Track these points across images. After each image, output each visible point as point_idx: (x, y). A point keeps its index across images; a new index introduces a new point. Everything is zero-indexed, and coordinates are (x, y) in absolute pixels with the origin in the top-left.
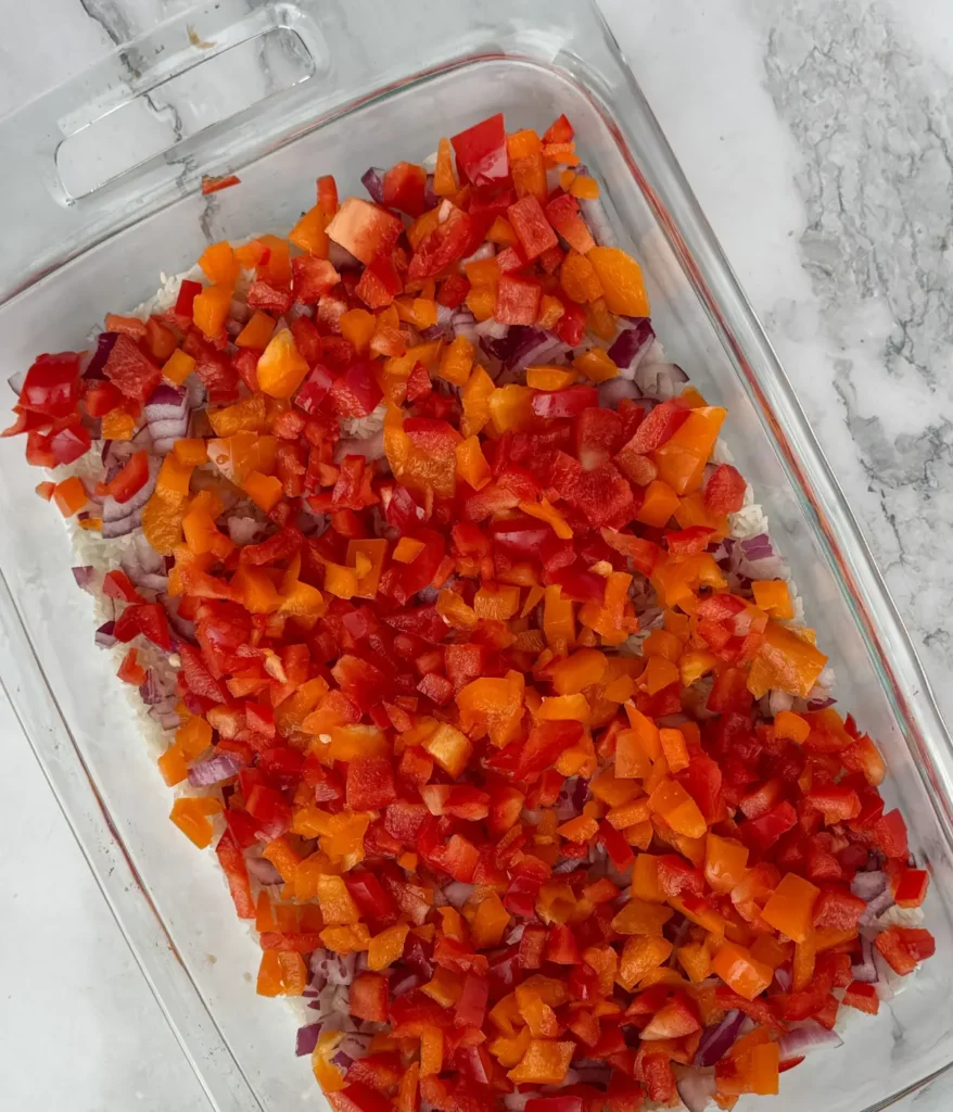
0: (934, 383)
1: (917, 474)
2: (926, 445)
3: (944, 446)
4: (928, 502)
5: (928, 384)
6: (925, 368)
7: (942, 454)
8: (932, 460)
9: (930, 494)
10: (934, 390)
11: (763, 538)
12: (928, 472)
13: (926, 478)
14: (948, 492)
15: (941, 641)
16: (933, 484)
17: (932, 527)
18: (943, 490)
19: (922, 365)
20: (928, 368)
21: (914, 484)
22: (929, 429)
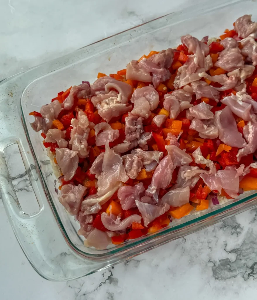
0: (252, 223)
1: (226, 224)
2: (235, 225)
3: (236, 229)
4: (220, 228)
5: (251, 221)
6: (255, 219)
7: (233, 229)
8: (231, 227)
9: (222, 228)
10: (250, 223)
11: (218, 203)
12: (227, 227)
13: (226, 226)
14: (224, 233)
15: (183, 241)
16: (225, 229)
17: (213, 231)
18: (224, 232)
19: (256, 218)
20: (255, 220)
21: (223, 224)
22: (239, 224)
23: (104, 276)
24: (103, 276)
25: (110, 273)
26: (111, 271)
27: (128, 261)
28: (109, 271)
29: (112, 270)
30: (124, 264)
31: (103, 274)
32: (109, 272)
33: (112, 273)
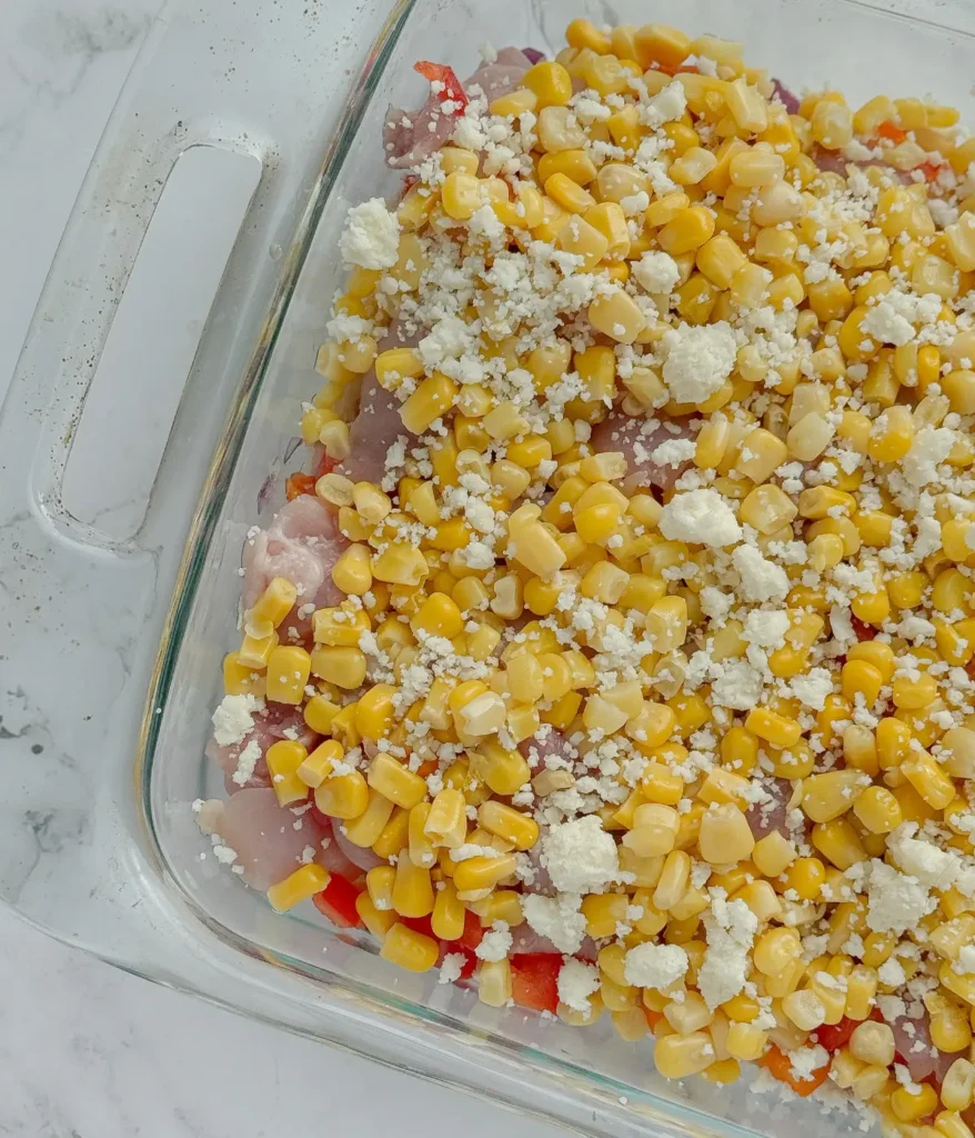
23: (10, 693)
24: (14, 691)
25: (16, 731)
26: (24, 737)
27: (40, 833)
28: (29, 726)
29: (29, 742)
30: (33, 810)
31: (20, 694)
32: (21, 727)
33: (11, 736)
